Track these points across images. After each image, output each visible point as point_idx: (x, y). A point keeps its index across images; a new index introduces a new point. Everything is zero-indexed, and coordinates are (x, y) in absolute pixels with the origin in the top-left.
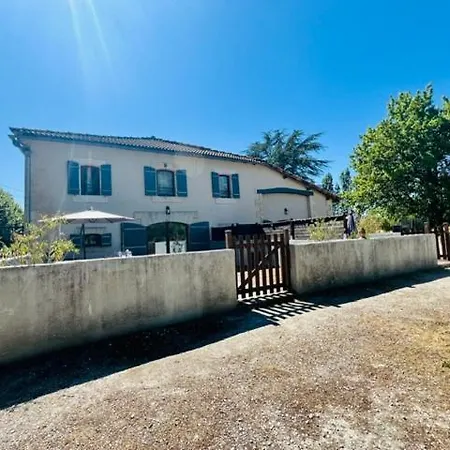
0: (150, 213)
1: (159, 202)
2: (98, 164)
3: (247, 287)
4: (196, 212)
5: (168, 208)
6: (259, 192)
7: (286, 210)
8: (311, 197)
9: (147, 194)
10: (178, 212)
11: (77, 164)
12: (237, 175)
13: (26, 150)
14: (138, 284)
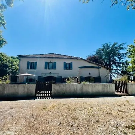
0: (45, 74)
1: (48, 71)
2: (34, 62)
3: (40, 93)
4: (58, 74)
5: (50, 72)
6: (79, 67)
7: (90, 73)
8: (100, 69)
9: (45, 69)
10: (53, 74)
11: (29, 62)
12: (72, 63)
13: (20, 60)
14: (14, 89)
